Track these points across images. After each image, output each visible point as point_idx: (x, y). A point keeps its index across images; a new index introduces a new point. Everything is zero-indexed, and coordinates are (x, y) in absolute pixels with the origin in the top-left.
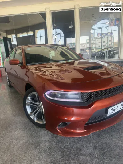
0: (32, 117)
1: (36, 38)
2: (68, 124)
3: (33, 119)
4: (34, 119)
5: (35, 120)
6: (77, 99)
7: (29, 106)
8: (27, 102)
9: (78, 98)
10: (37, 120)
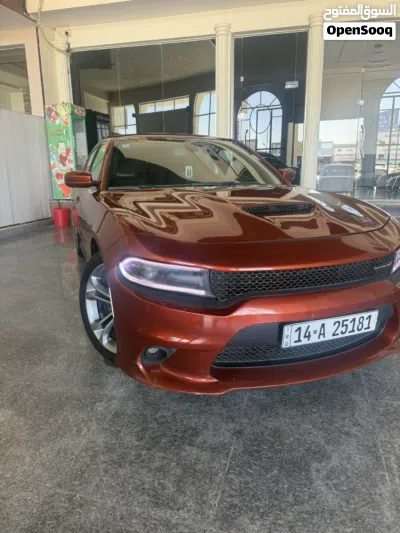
0: (97, 333)
1: (195, 119)
2: (168, 355)
3: (98, 337)
4: (101, 338)
5: (105, 342)
6: (197, 287)
7: (95, 302)
8: (88, 291)
9: (202, 285)
10: (109, 342)
